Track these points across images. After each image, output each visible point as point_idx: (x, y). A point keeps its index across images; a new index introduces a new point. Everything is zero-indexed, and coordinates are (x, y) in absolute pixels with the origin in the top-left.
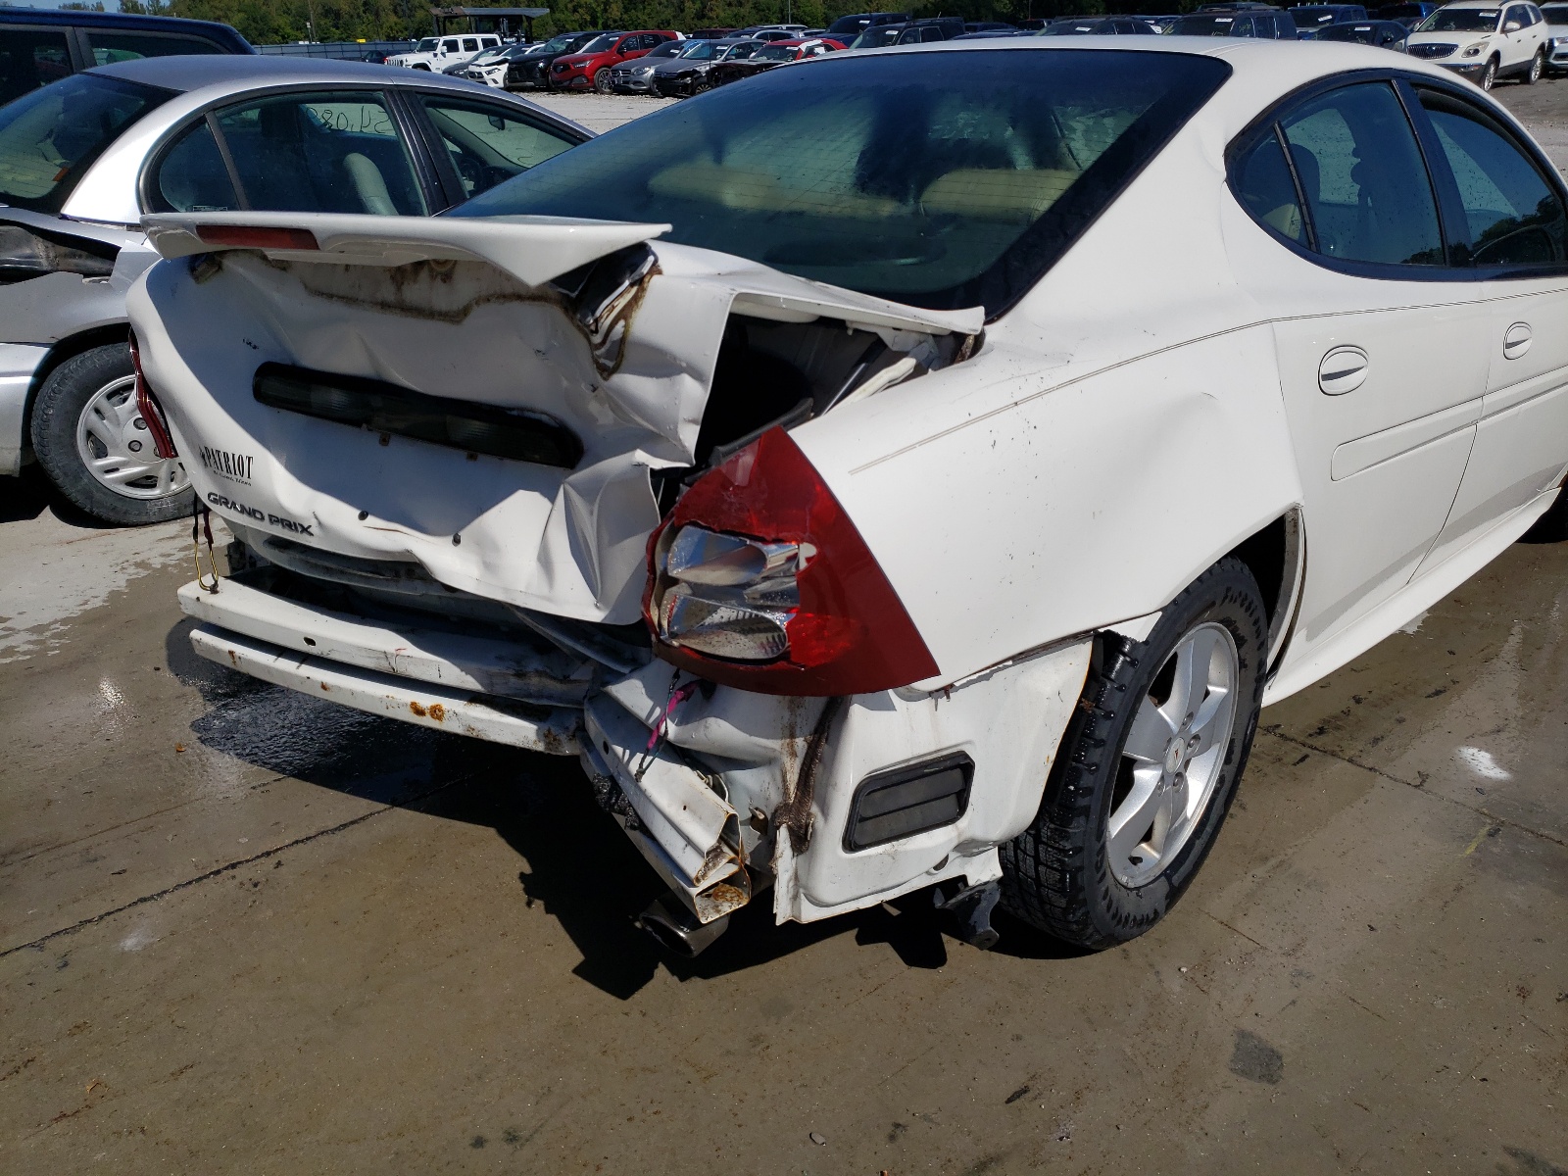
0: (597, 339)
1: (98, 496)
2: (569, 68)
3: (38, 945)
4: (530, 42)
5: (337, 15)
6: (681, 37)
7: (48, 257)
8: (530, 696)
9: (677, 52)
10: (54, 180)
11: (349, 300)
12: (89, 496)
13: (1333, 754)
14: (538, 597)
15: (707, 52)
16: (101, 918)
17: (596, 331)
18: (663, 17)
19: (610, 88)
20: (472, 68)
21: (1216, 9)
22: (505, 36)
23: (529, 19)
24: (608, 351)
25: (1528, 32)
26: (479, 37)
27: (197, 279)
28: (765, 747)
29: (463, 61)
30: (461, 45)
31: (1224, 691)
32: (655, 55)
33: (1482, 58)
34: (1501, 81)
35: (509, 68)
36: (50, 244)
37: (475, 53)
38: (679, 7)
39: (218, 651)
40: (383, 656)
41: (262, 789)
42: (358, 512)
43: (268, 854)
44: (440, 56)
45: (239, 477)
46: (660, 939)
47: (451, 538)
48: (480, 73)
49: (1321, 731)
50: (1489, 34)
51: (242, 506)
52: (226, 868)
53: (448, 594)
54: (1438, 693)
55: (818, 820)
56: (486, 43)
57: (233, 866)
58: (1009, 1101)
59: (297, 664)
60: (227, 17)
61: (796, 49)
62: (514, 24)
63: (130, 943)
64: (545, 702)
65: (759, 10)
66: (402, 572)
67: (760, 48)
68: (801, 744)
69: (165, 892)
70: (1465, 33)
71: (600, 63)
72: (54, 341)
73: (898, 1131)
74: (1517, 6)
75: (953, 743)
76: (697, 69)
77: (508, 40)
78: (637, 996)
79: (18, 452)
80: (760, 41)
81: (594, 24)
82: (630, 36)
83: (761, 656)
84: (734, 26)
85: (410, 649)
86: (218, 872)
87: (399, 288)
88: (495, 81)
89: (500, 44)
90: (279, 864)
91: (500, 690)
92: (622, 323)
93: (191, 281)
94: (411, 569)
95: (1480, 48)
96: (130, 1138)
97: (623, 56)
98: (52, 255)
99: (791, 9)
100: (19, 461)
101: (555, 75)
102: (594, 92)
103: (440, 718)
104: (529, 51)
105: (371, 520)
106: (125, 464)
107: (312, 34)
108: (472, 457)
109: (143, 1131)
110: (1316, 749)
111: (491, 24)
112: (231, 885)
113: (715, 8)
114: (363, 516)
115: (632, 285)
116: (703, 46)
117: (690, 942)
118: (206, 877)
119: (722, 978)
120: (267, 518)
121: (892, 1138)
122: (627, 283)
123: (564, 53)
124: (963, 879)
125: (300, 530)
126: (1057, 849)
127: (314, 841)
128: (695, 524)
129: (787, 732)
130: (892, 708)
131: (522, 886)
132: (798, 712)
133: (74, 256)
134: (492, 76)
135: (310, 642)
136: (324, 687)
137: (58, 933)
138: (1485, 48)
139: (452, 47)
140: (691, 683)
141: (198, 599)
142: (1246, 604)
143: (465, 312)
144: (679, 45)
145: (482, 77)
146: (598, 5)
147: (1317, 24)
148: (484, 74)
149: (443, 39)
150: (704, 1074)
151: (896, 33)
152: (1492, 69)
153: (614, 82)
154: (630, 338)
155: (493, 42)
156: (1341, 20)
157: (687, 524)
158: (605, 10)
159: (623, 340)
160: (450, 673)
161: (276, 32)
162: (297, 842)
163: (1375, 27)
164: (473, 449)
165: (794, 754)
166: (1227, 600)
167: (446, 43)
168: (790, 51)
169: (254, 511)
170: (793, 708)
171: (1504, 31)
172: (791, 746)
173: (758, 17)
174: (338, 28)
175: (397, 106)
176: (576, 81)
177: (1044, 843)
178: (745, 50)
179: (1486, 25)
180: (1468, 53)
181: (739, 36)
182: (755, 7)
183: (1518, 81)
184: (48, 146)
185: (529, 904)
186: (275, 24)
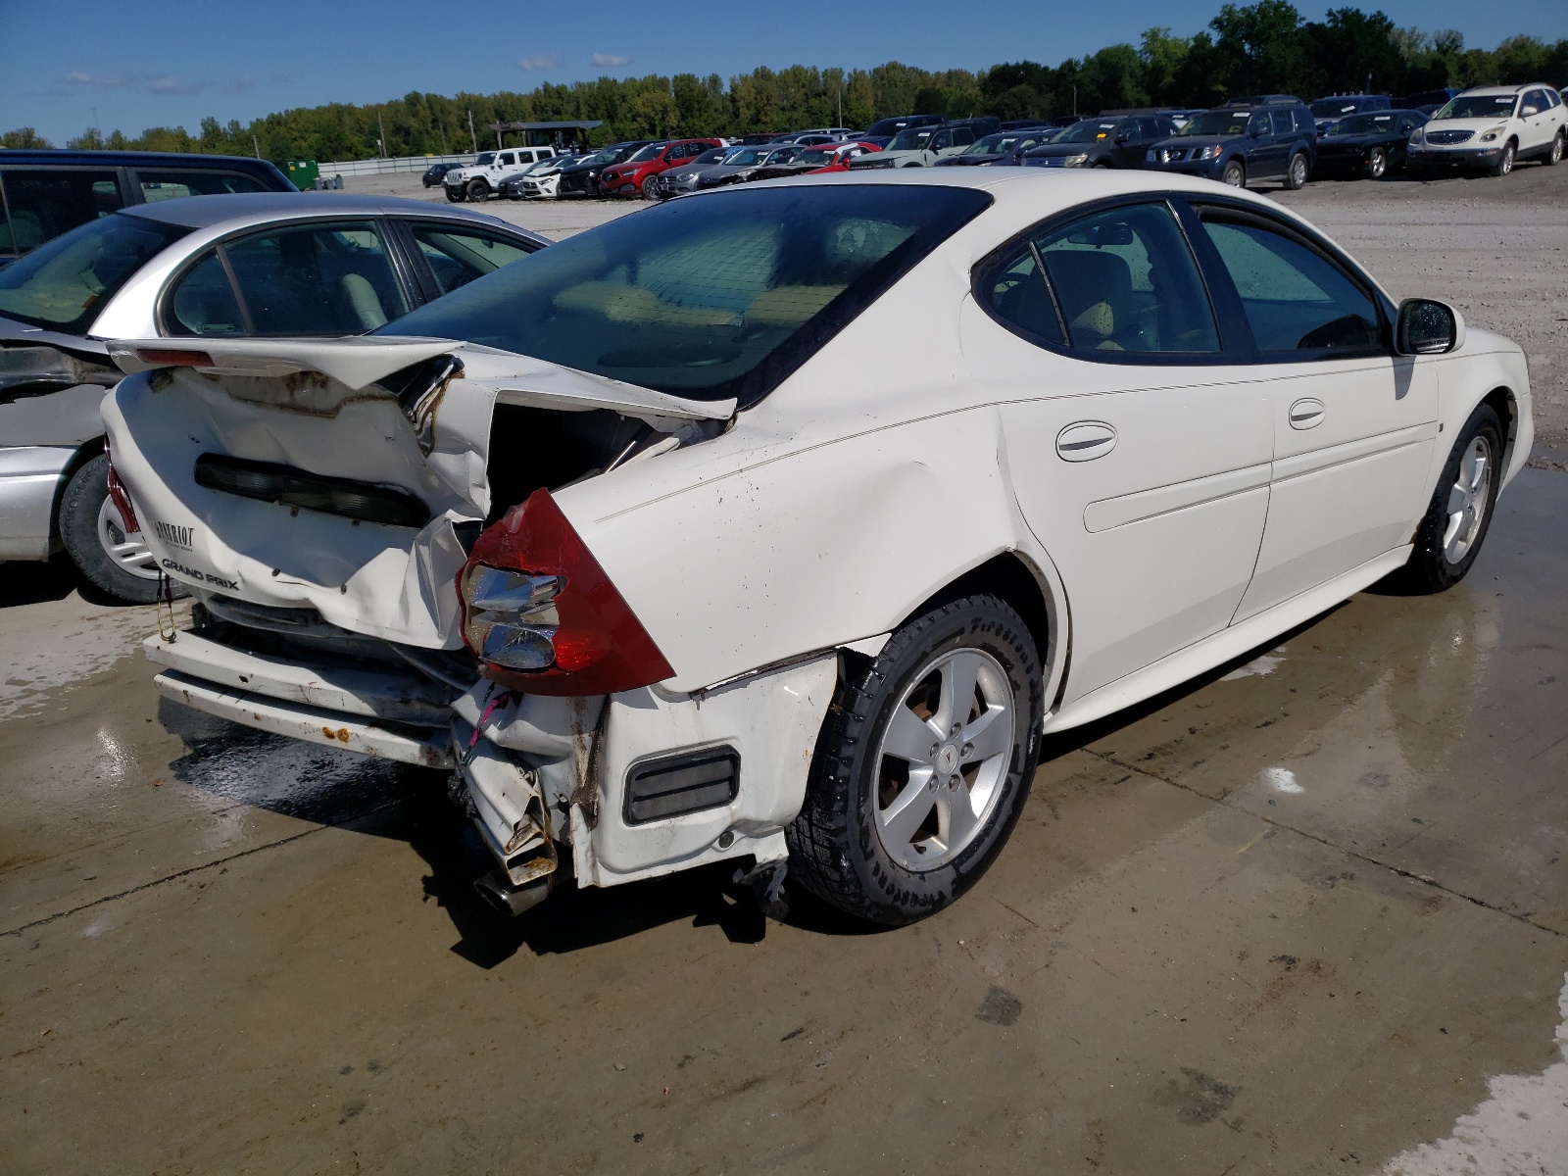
0: (417, 427)
1: (116, 576)
2: (618, 176)
3: (18, 933)
4: (584, 152)
5: (407, 132)
6: (725, 144)
7: (76, 372)
8: (414, 719)
9: (721, 158)
10: (84, 306)
11: (258, 403)
12: (108, 578)
13: (1154, 775)
14: (398, 631)
15: (751, 157)
16: (71, 912)
17: (416, 422)
18: (718, 123)
19: (657, 194)
20: (526, 179)
21: (1235, 105)
22: (560, 148)
23: (583, 131)
24: (424, 436)
25: (1546, 115)
26: (534, 150)
27: (153, 388)
28: (563, 743)
29: (519, 172)
30: (517, 158)
31: (1002, 708)
32: (701, 162)
33: (1500, 143)
34: (1524, 163)
35: (562, 179)
36: (77, 361)
37: (531, 164)
38: (734, 113)
39: (175, 691)
40: (299, 688)
41: (221, 814)
42: (272, 570)
43: (217, 863)
44: (497, 168)
45: (183, 545)
46: (492, 904)
47: (339, 589)
48: (534, 184)
49: (1150, 756)
50: (1505, 119)
51: (187, 569)
52: (180, 874)
53: (346, 636)
54: (1267, 724)
55: (601, 799)
56: (541, 155)
57: (186, 873)
58: (784, 1039)
59: (236, 699)
60: (302, 138)
61: (833, 152)
62: (569, 135)
63: (92, 931)
64: (425, 724)
65: (813, 114)
66: (310, 618)
67: (799, 153)
68: (587, 738)
69: (126, 893)
70: (1481, 119)
71: (646, 172)
72: (80, 444)
73: (687, 1061)
74: (1534, 91)
75: (717, 737)
76: (739, 174)
77: (563, 151)
78: (500, 966)
79: (47, 540)
80: (800, 146)
81: (652, 132)
82: (677, 145)
83: (542, 665)
84: (782, 133)
85: (320, 682)
86: (172, 877)
87: (292, 394)
88: (548, 191)
89: (554, 155)
90: (225, 870)
91: (389, 715)
92: (430, 414)
93: (149, 390)
94: (310, 615)
95: (1497, 133)
96: (70, 1069)
97: (669, 164)
98: (79, 370)
99: (842, 112)
100: (47, 548)
101: (604, 183)
102: (642, 199)
103: (345, 740)
104: (580, 161)
105: (282, 576)
106: (141, 549)
107: (383, 150)
108: (356, 523)
109: (81, 1064)
110: (1140, 771)
111: (547, 137)
112: (183, 886)
113: (769, 113)
114: (276, 573)
115: (437, 387)
116: (745, 152)
117: (510, 902)
118: (163, 881)
119: (574, 952)
120: (205, 577)
121: (681, 1066)
122: (434, 385)
123: (615, 162)
124: (752, 857)
125: (229, 585)
126: (825, 829)
127: (256, 853)
128: (484, 564)
129: (575, 729)
130: (655, 707)
131: (423, 886)
132: (583, 712)
133: (98, 370)
134: (546, 186)
135: (244, 679)
136: (257, 717)
137: (34, 924)
138: (1502, 133)
139: (508, 159)
140: (504, 693)
141: (158, 647)
142: (1003, 633)
143: (337, 409)
144: (723, 152)
145: (536, 187)
146: (657, 114)
147: (1339, 114)
148: (538, 184)
149: (500, 153)
150: (540, 1021)
151: (928, 134)
152: (1511, 152)
153: (660, 188)
154: (435, 425)
155: (548, 154)
156: (1363, 110)
157: (477, 564)
158: (663, 119)
159: (431, 427)
160: (349, 701)
161: (349, 150)
162: (242, 854)
163: (1394, 116)
164: (356, 516)
165: (583, 747)
166: (979, 629)
167: (503, 157)
168: (827, 155)
169: (196, 572)
170: (579, 708)
171: (1521, 115)
172: (581, 740)
173: (810, 120)
174: (407, 144)
175: (387, 233)
176: (624, 189)
177: (816, 825)
178: (785, 155)
179: (1502, 110)
180: (1485, 139)
181: (781, 141)
182: (807, 111)
183: (1539, 163)
184: (90, 276)
185: (425, 899)
186: (347, 143)
